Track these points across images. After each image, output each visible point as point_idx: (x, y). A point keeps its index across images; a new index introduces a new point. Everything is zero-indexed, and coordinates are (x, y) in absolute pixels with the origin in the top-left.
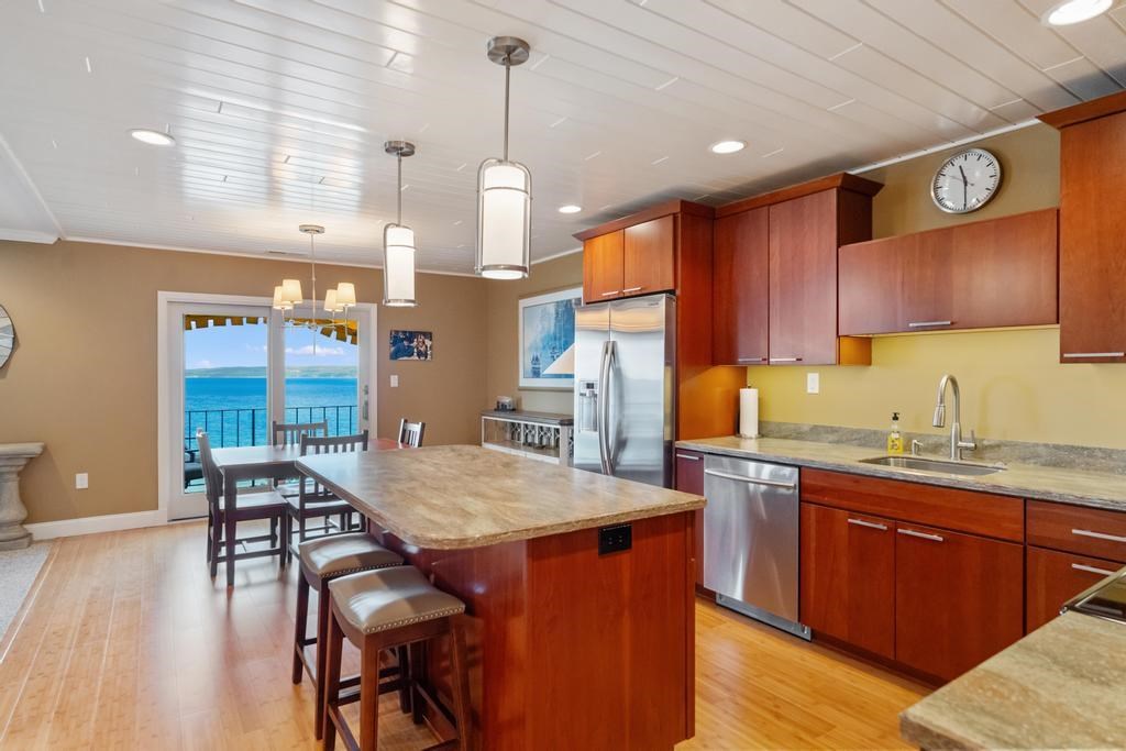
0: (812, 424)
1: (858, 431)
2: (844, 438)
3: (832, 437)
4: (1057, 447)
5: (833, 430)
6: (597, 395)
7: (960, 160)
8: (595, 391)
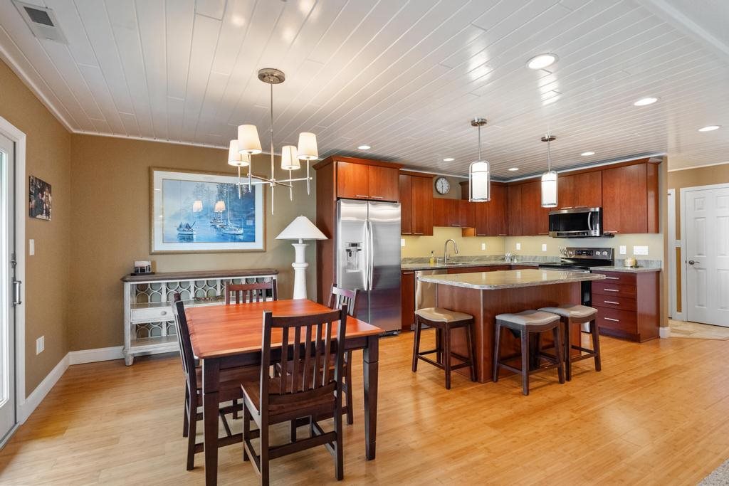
0: (404, 257)
3: (410, 262)
4: (460, 257)
5: (410, 259)
6: (360, 250)
7: (441, 179)
8: (358, 248)
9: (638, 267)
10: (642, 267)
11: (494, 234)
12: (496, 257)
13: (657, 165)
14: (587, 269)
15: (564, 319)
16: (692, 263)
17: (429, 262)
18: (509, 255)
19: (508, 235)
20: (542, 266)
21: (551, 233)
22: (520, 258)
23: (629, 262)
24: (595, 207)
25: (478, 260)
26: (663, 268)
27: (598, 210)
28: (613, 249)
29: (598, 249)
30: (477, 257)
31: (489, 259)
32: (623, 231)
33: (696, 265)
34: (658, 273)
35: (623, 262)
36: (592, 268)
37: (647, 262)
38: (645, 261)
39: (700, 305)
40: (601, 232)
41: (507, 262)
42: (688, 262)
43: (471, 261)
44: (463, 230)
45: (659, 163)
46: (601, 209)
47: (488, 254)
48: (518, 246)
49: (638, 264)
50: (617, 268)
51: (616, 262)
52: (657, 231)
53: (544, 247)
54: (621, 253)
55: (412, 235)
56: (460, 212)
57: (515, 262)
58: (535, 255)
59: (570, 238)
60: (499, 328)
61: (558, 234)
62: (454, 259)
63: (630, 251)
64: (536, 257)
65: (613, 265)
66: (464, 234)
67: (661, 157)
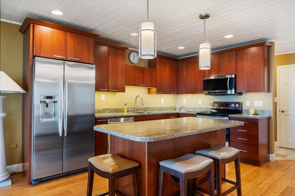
0: (103, 108)
1: (115, 109)
2: (111, 111)
3: (108, 111)
4: (145, 108)
5: (109, 109)
6: (56, 102)
7: (133, 53)
8: (54, 100)
9: (257, 115)
10: (259, 114)
11: (169, 92)
12: (171, 108)
13: (269, 47)
14: (227, 116)
15: (216, 161)
16: (283, 112)
17: (123, 112)
18: (178, 106)
19: (178, 93)
20: (199, 114)
21: (204, 92)
22: (185, 109)
23: (252, 112)
24: (232, 74)
25: (158, 110)
26: (272, 115)
27: (233, 76)
28: (242, 103)
29: (233, 103)
30: (158, 107)
31: (166, 109)
32: (249, 91)
33: (285, 113)
34: (269, 119)
35: (248, 111)
36: (230, 116)
37: (262, 111)
38: (261, 110)
39: (287, 137)
40: (235, 92)
41: (177, 111)
42: (281, 111)
43: (154, 110)
44: (149, 89)
45: (271, 46)
46: (235, 76)
47: (165, 106)
48: (184, 101)
49: (257, 113)
50: (244, 115)
51: (243, 111)
52: (269, 91)
53: (200, 102)
54: (246, 105)
55: (108, 91)
56: (145, 76)
57: (183, 111)
58: (194, 107)
59: (216, 95)
60: (162, 174)
61: (209, 93)
62: (142, 109)
63: (252, 104)
64: (195, 108)
65: (242, 113)
66: (149, 92)
67: (272, 43)
